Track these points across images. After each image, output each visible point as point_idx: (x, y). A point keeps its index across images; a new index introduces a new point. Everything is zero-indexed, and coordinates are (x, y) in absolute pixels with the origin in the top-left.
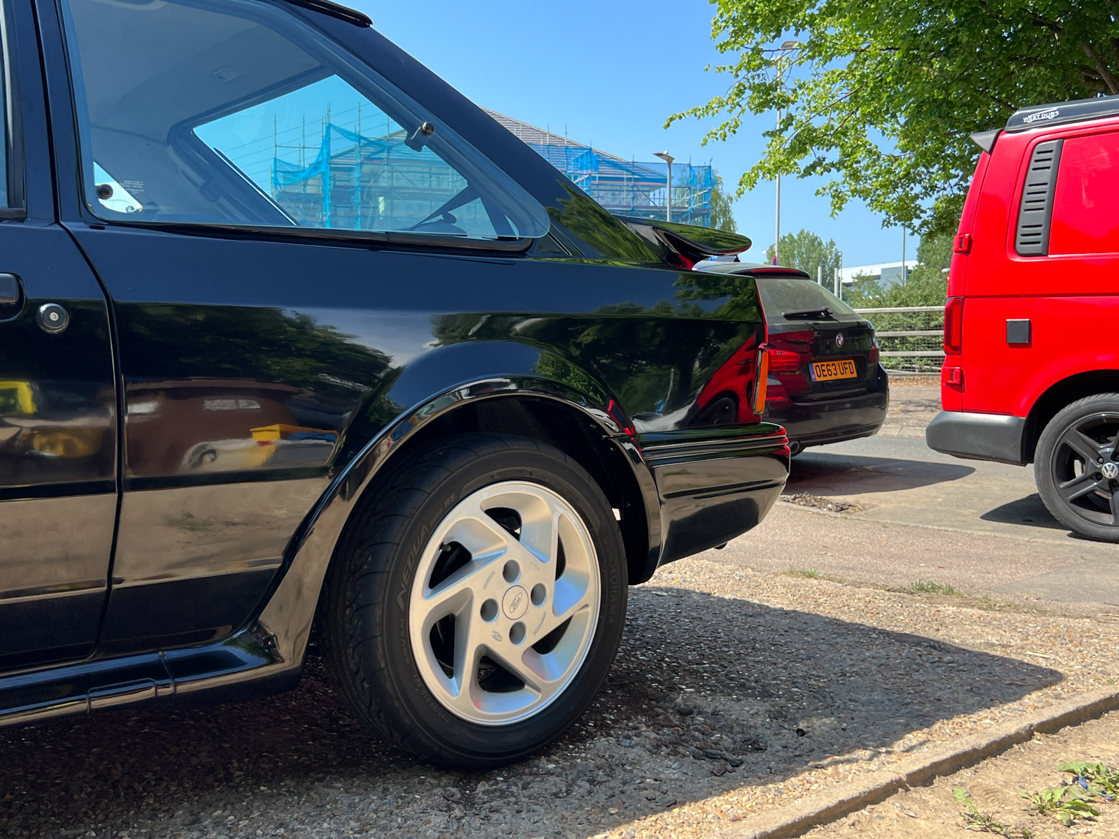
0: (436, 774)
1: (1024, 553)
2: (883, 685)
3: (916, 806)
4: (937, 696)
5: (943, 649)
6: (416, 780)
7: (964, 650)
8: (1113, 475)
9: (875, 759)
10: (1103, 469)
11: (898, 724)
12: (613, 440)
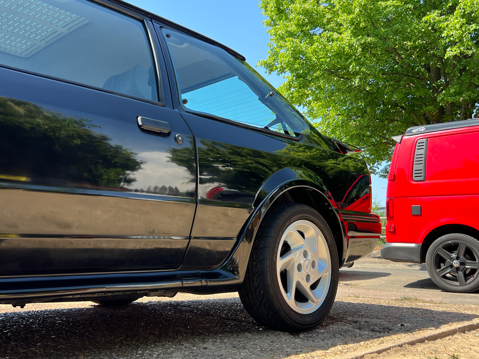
5: (430, 311)
6: (276, 333)
8: (458, 265)
10: (453, 263)
12: (333, 210)
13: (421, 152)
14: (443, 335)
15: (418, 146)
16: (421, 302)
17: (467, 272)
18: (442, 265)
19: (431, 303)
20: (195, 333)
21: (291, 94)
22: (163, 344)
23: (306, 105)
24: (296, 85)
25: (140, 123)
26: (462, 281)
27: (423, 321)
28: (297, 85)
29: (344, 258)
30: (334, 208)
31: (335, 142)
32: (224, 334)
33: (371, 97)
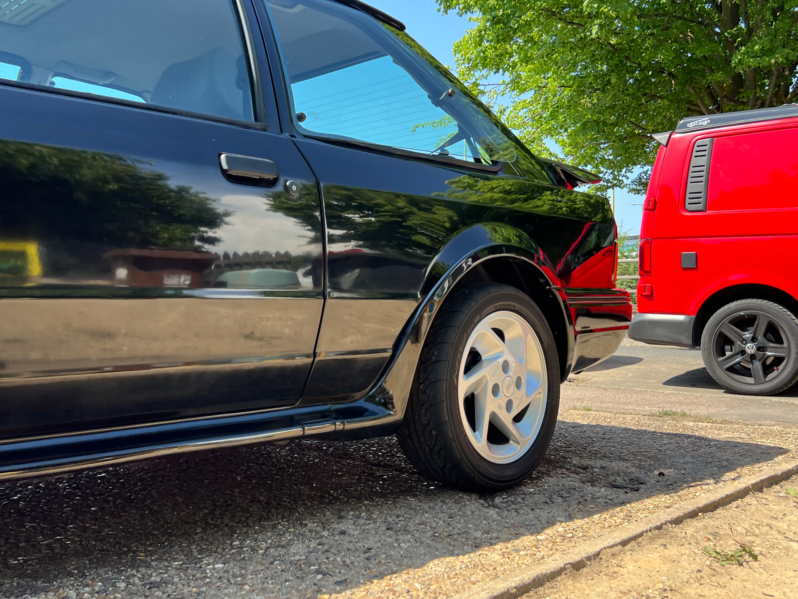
0: (466, 493)
3: (764, 500)
8: (753, 352)
9: (719, 483)
10: (746, 347)
12: (553, 290)
13: (700, 162)
14: (728, 499)
15: (697, 151)
16: (691, 419)
17: (769, 362)
18: (727, 347)
19: (708, 423)
20: (324, 497)
21: (483, 52)
22: (273, 523)
23: (508, 70)
24: (491, 38)
25: (225, 167)
26: (759, 377)
27: (694, 462)
28: (493, 37)
29: (569, 363)
30: (555, 287)
31: (558, 169)
32: (372, 499)
33: (619, 57)
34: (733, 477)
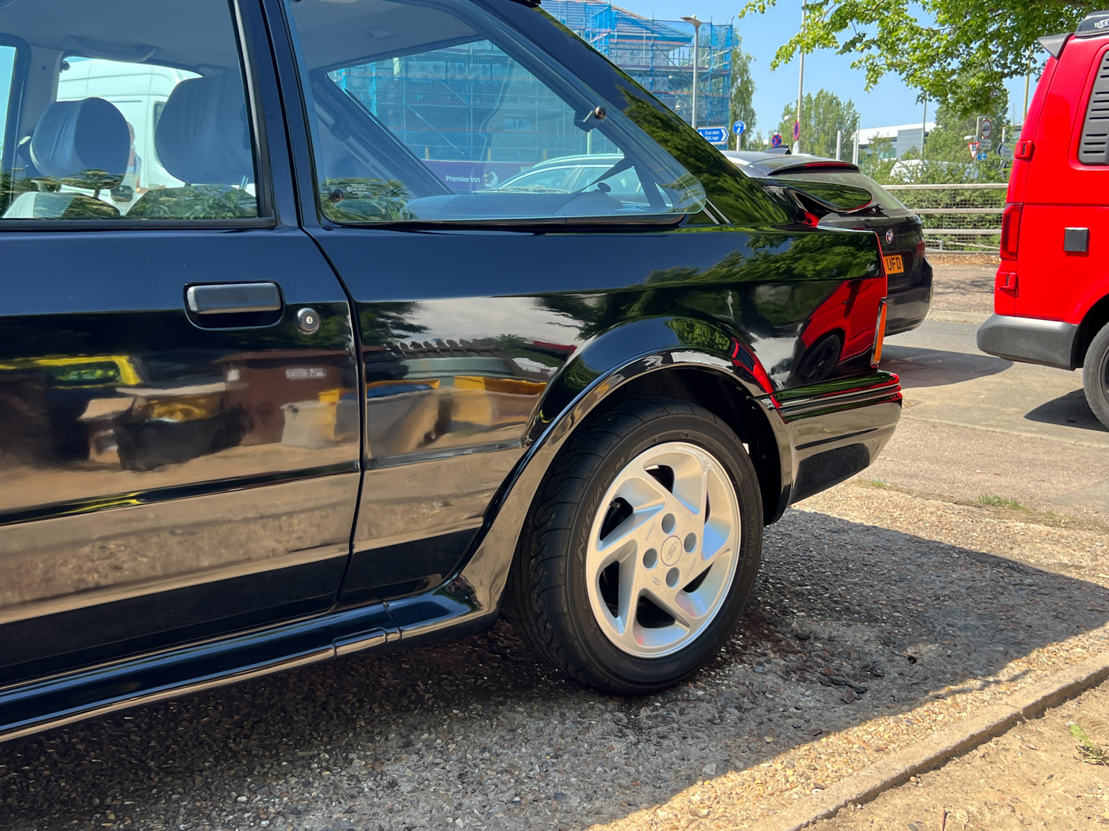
0: (602, 699)
1: (1073, 458)
2: (975, 610)
3: (1034, 738)
4: (1027, 621)
5: (1021, 570)
6: (586, 706)
7: (1040, 571)
9: (986, 689)
11: (998, 651)
12: (757, 400)
15: (1105, 68)
19: (1047, 524)
20: (405, 696)
22: (311, 754)
25: (194, 307)
31: (793, 194)
32: (467, 704)
34: (1017, 672)
